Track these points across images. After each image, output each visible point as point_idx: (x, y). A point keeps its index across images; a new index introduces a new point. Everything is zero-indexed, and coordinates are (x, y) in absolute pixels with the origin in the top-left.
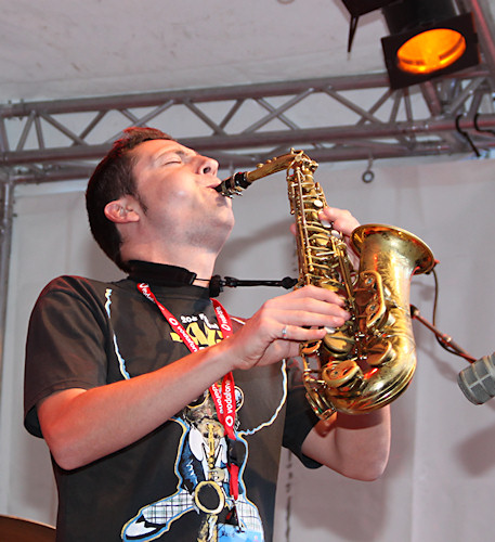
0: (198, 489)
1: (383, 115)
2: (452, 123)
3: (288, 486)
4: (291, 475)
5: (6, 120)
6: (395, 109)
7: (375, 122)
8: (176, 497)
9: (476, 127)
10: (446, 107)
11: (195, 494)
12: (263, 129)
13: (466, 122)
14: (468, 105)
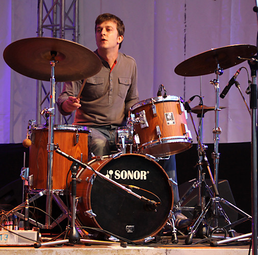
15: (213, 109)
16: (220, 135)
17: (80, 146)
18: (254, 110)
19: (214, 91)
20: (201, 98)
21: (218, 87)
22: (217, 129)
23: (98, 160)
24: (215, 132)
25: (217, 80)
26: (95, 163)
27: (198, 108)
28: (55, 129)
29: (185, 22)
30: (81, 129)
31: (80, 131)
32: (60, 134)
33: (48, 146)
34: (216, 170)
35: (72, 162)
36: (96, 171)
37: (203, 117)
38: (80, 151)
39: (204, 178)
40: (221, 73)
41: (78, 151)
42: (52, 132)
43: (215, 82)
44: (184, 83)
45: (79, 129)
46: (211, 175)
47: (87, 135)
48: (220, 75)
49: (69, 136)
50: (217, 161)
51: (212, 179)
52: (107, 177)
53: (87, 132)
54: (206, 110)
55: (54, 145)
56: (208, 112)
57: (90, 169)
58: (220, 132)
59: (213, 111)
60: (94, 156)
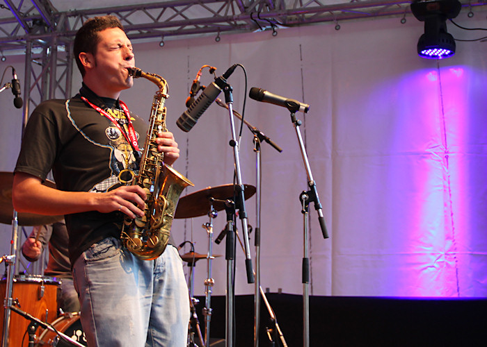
0: (120, 174)
1: (222, 14)
2: (249, 16)
3: (187, 167)
4: (188, 163)
5: (69, 18)
6: (227, 10)
7: (219, 16)
8: (110, 178)
9: (259, 17)
10: (247, 9)
11: (119, 176)
12: (172, 20)
13: (255, 15)
14: (257, 8)
15: (206, 258)
16: (213, 288)
17: (45, 300)
18: (230, 261)
19: (207, 236)
20: (192, 245)
21: (211, 231)
22: (209, 280)
23: (67, 318)
24: (207, 284)
25: (210, 224)
26: (63, 322)
27: (189, 256)
28: (15, 280)
29: (187, 159)
30: (48, 280)
31: (48, 283)
32: (21, 286)
33: (5, 301)
34: (208, 328)
35: (30, 321)
36: (59, 332)
37: (194, 266)
38: (45, 306)
39: (193, 338)
40: (215, 216)
41: (43, 307)
42: (11, 284)
43: (207, 226)
44: (185, 227)
45: (45, 280)
46: (201, 335)
47: (56, 288)
48: (214, 218)
49: (33, 288)
50: (208, 318)
51: (202, 340)
52: (74, 339)
53: (57, 284)
54: (197, 259)
55: (13, 300)
56: (200, 260)
57: (52, 329)
58: (212, 284)
59: (206, 260)
60: (63, 313)
